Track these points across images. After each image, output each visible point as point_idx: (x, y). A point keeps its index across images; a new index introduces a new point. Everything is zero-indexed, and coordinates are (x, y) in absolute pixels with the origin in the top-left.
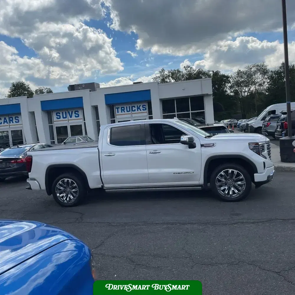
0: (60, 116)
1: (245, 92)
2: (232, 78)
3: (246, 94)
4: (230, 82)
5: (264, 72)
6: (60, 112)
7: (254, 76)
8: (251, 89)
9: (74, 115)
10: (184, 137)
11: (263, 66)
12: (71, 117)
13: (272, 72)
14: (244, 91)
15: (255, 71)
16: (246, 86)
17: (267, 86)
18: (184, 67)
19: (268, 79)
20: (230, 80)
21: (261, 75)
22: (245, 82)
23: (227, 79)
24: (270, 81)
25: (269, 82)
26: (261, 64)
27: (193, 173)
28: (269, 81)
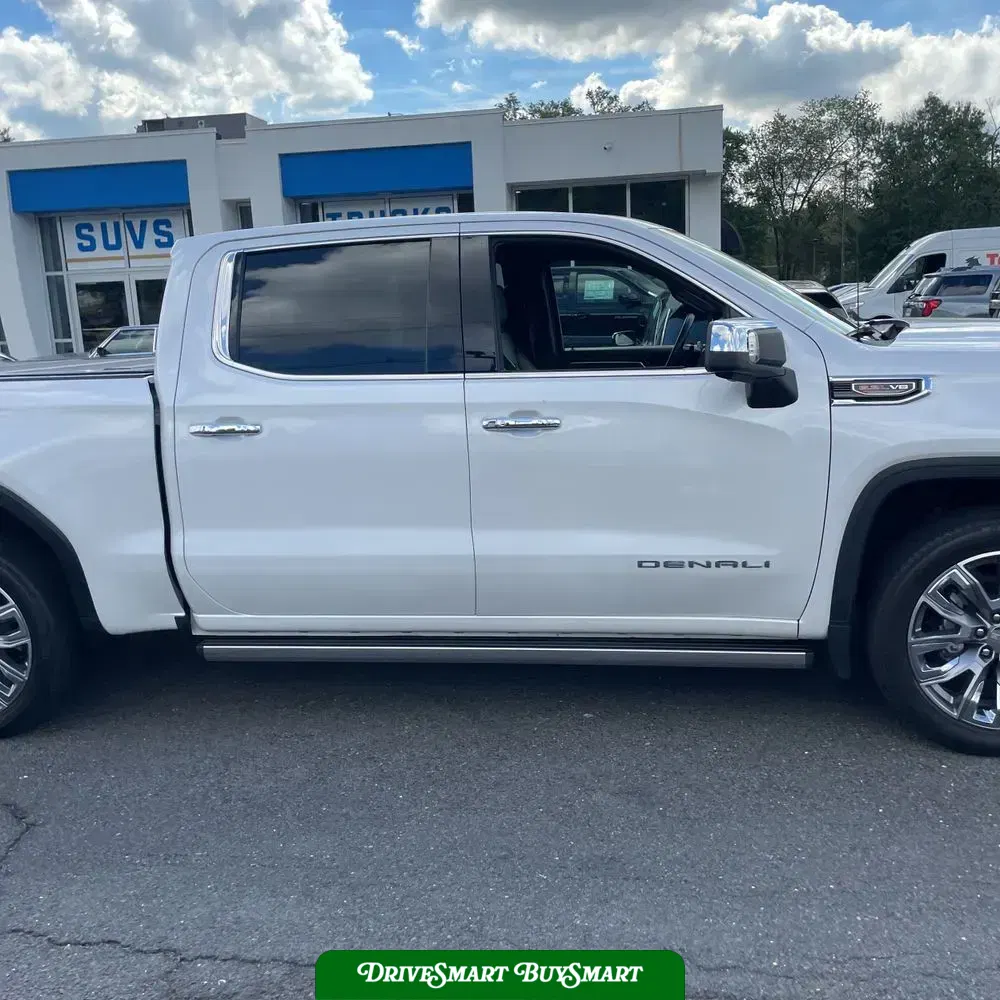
0: (92, 240)
1: (795, 196)
2: (754, 145)
3: (798, 204)
4: (745, 159)
5: (865, 127)
7: (828, 141)
8: (818, 187)
10: (730, 327)
11: (862, 106)
12: (139, 244)
13: (891, 127)
14: (790, 192)
15: (835, 124)
16: (798, 176)
17: (871, 178)
18: (589, 94)
19: (877, 154)
20: (745, 150)
21: (853, 139)
22: (798, 160)
23: (738, 147)
24: (884, 161)
25: (880, 164)
26: (856, 99)
27: (767, 565)
28: (878, 160)
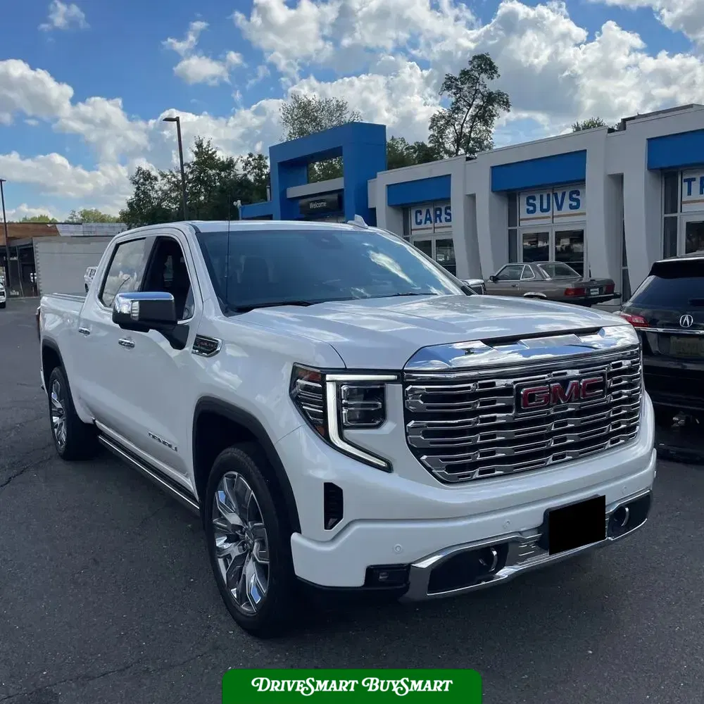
6: (535, 195)
9: (567, 202)
27: (176, 449)
